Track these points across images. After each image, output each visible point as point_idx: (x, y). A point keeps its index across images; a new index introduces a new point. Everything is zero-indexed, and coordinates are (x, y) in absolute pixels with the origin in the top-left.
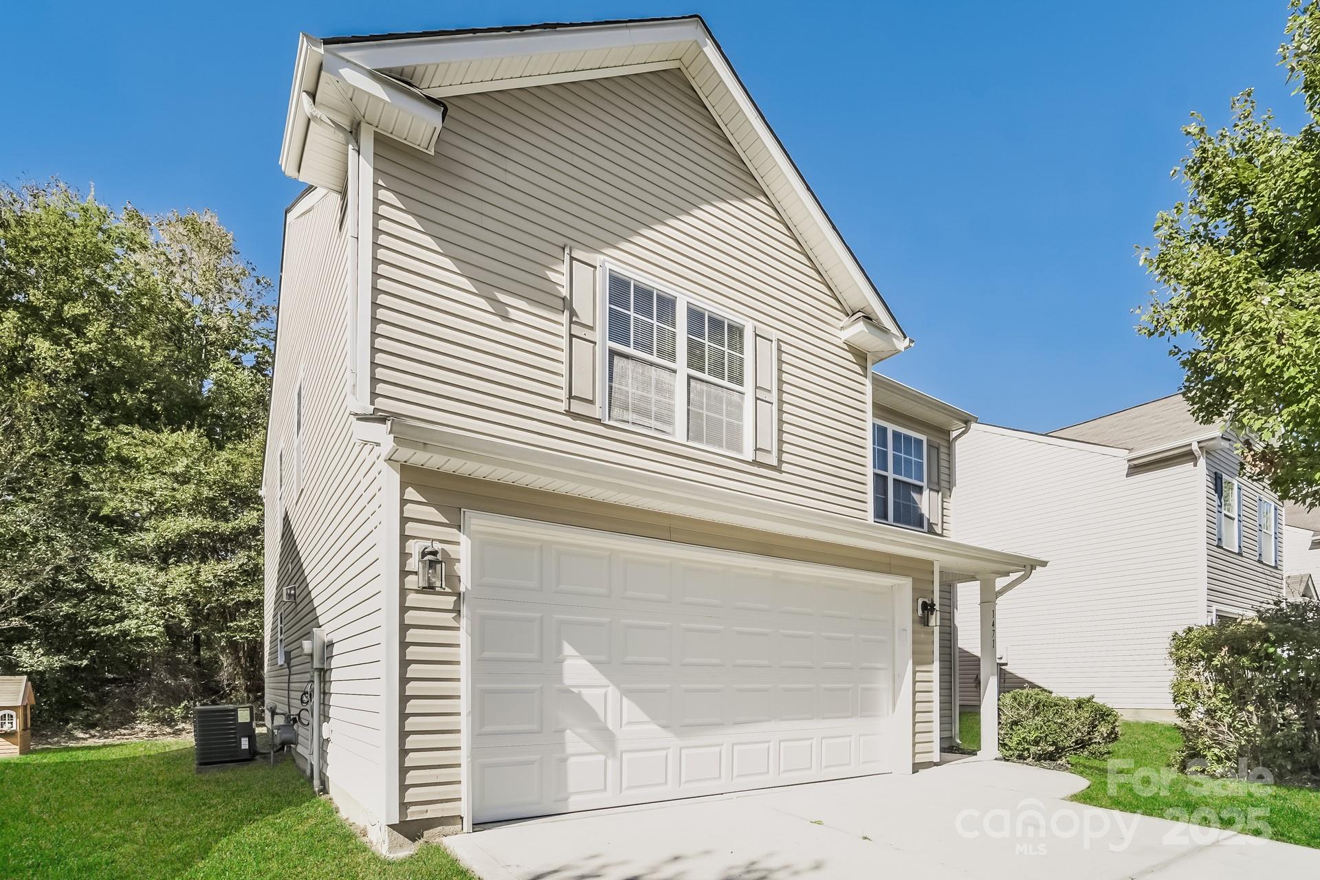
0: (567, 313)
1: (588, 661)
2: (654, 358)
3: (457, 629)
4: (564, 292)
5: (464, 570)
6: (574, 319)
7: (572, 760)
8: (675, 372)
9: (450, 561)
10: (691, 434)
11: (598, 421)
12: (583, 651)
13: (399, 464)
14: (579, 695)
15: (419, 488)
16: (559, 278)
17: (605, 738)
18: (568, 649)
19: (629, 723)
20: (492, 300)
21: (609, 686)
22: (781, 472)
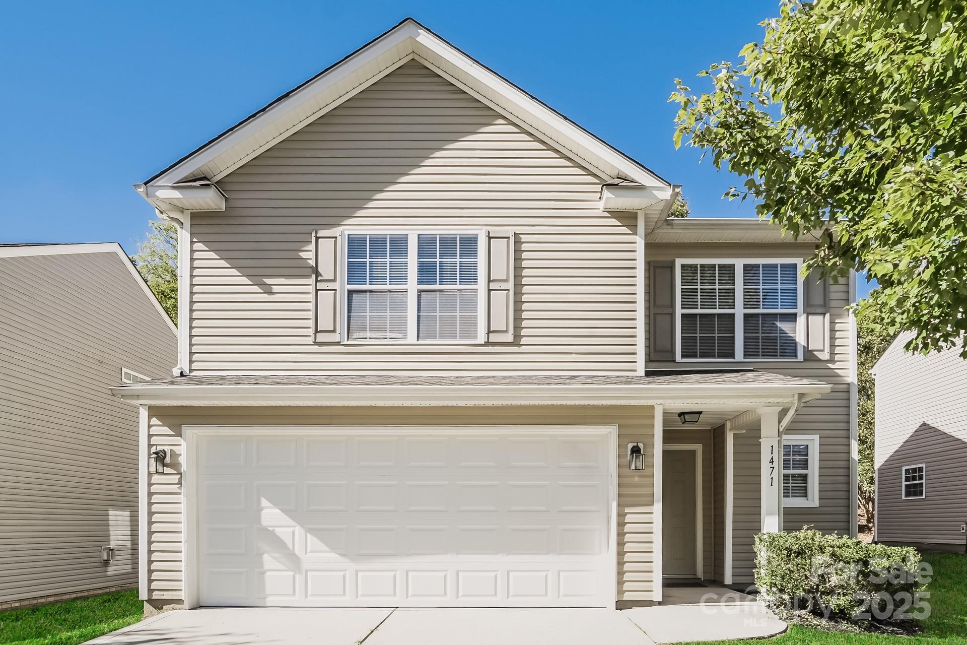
0: (313, 276)
1: (280, 510)
2: (388, 286)
3: (180, 494)
4: (312, 263)
5: (182, 460)
6: (320, 278)
7: (268, 574)
8: (406, 291)
9: (174, 455)
10: (421, 335)
11: (338, 344)
12: (275, 503)
13: (147, 406)
14: (273, 532)
15: (159, 417)
16: (308, 255)
17: (293, 560)
18: (264, 502)
19: (312, 552)
20: (262, 285)
21: (296, 526)
22: (520, 345)
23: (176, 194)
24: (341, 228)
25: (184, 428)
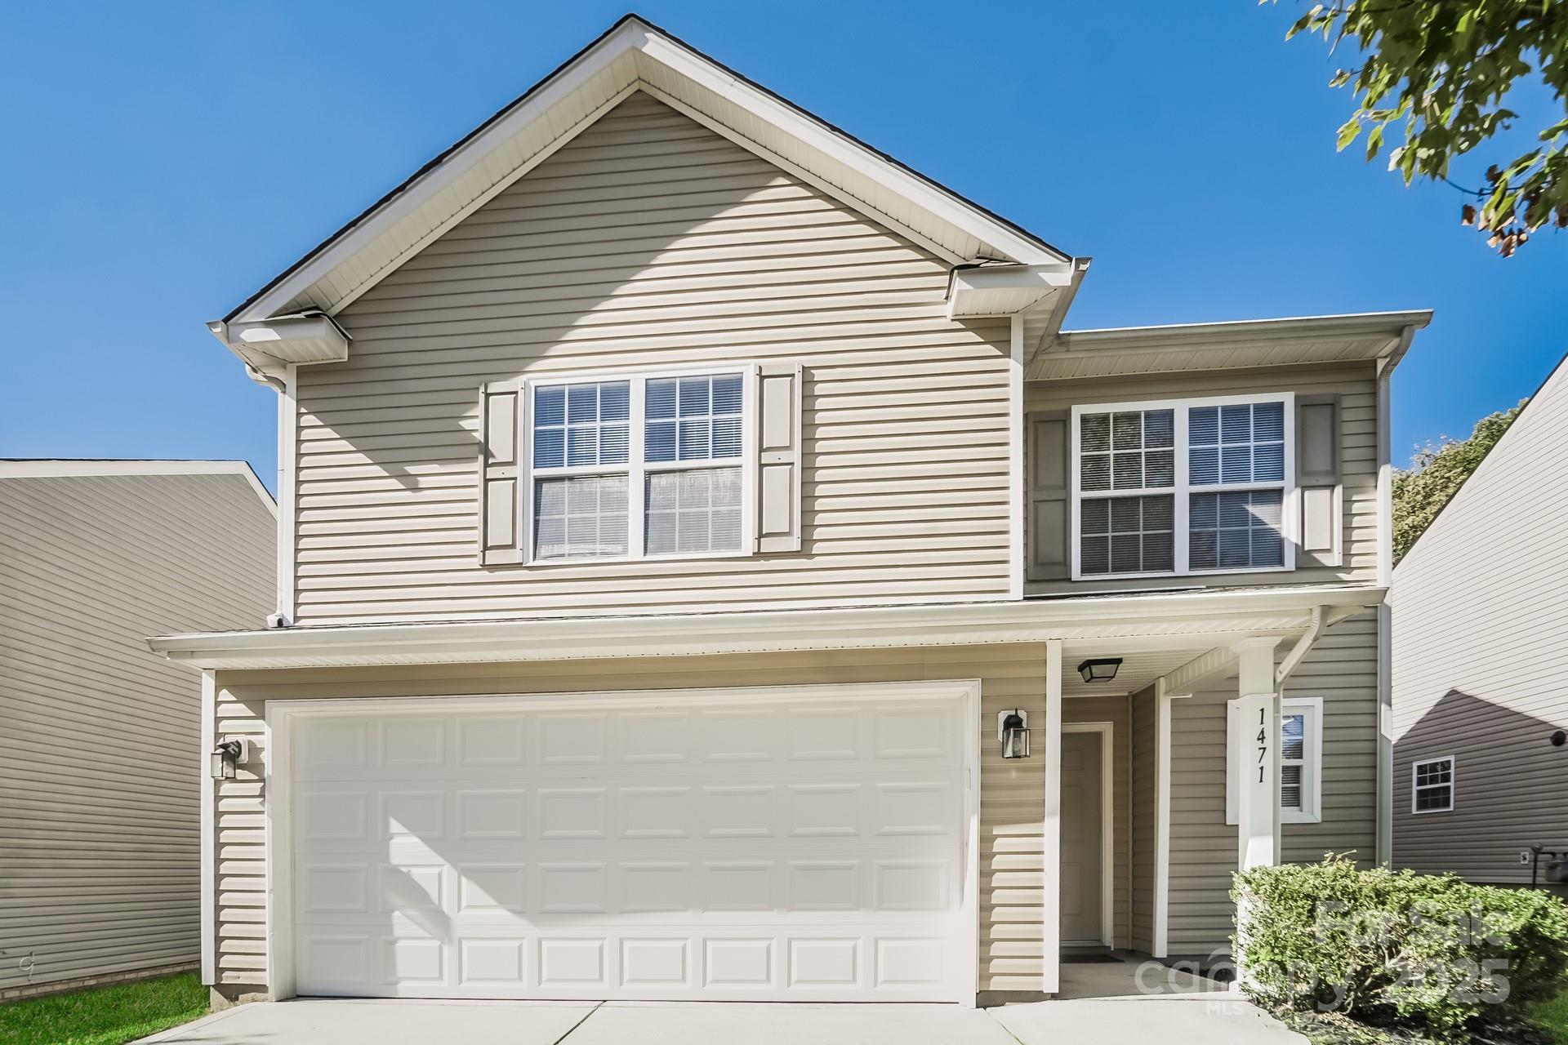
0: (481, 458)
1: (421, 838)
2: (598, 468)
3: (262, 812)
4: (479, 436)
5: (266, 757)
6: (491, 461)
7: (400, 944)
8: (626, 474)
9: (254, 750)
10: (650, 546)
11: (518, 566)
12: (412, 828)
13: (214, 671)
14: (408, 875)
15: (231, 688)
16: (473, 424)
17: (440, 922)
18: (395, 826)
19: (469, 907)
20: (403, 476)
21: (443, 865)
22: (811, 556)
23: (271, 335)
24: (524, 377)
25: (268, 704)
